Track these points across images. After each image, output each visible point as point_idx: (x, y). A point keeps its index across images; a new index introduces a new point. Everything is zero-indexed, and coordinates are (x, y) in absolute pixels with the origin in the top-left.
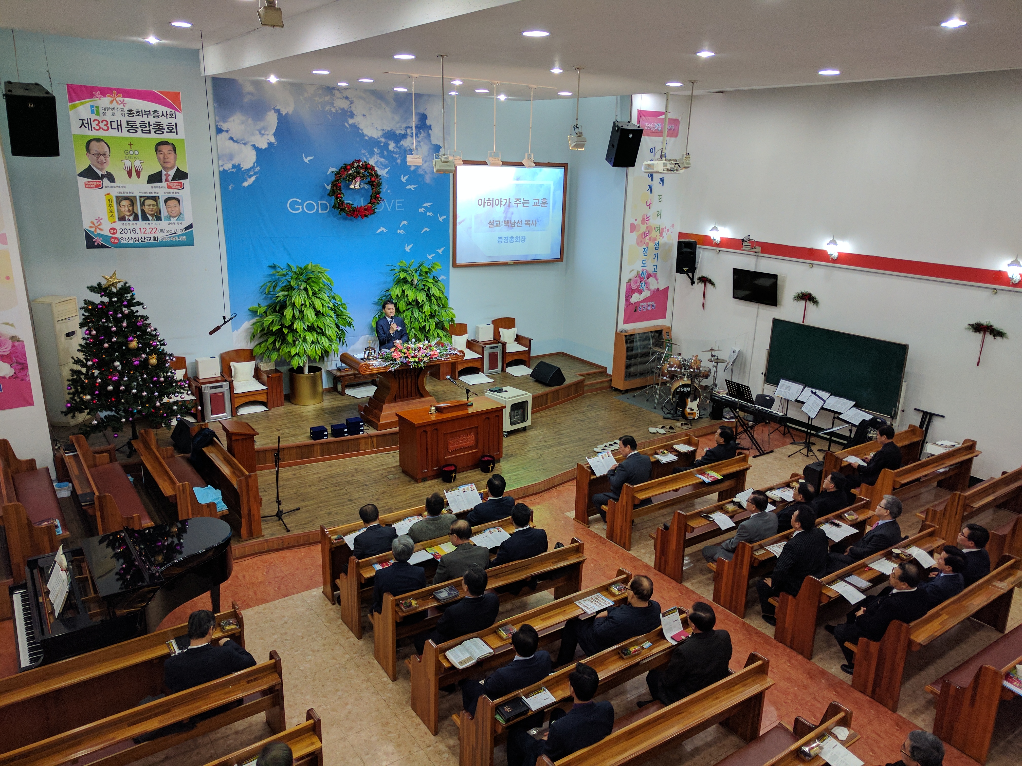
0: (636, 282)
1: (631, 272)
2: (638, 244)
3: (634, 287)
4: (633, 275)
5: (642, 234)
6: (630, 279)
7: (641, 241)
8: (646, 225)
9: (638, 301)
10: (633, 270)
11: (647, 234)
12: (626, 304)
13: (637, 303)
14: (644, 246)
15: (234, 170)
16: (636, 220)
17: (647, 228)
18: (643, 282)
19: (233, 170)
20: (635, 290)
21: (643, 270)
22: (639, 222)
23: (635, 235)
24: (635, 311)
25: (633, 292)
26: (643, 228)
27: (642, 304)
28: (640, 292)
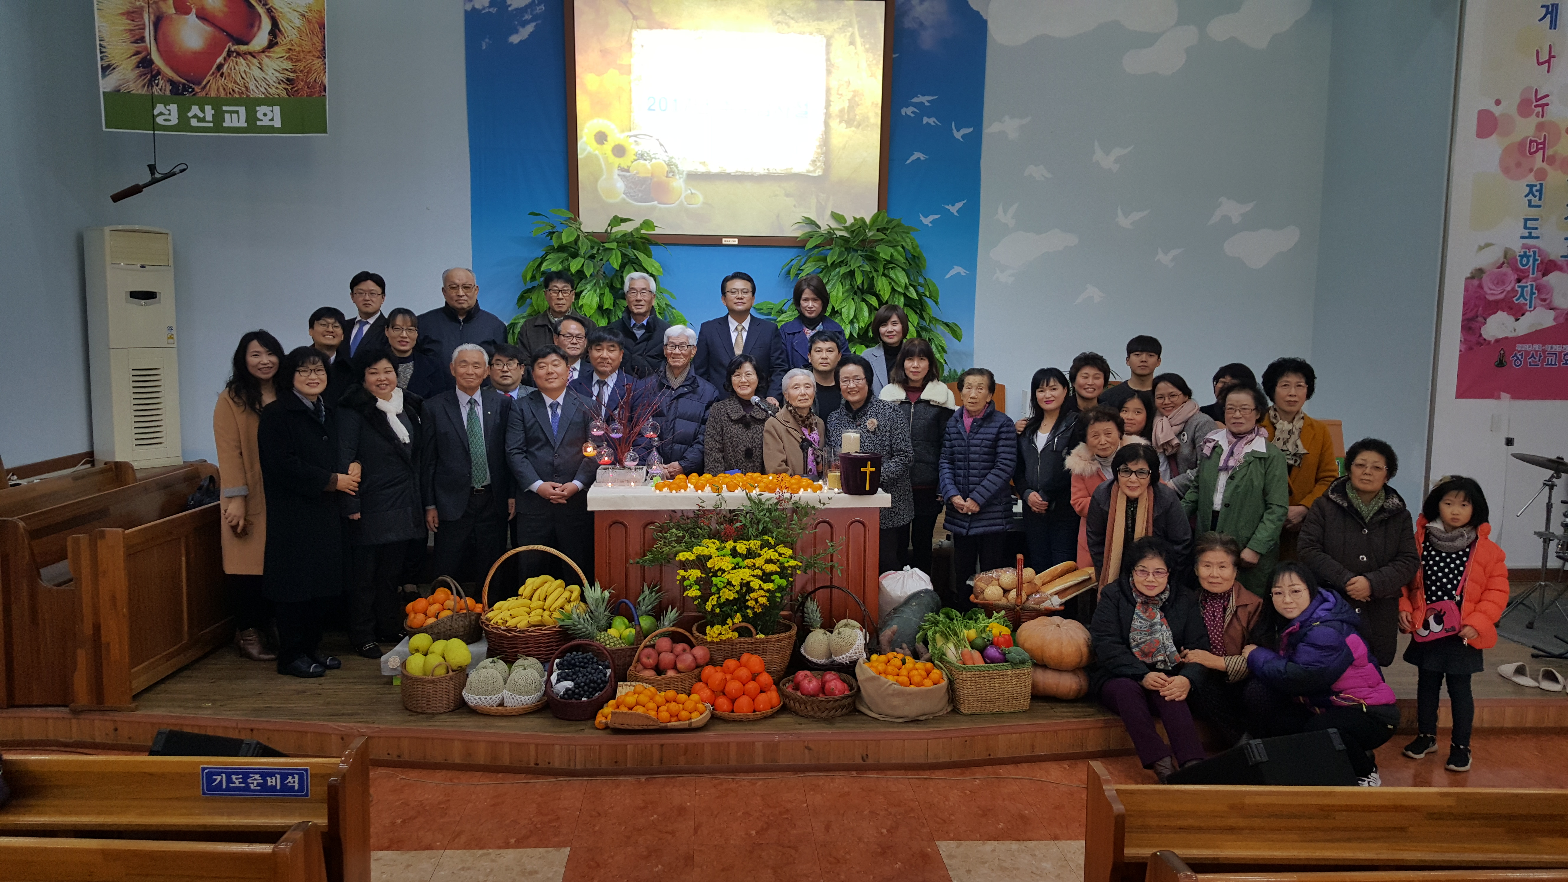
0: (1500, 281)
1: (1481, 248)
2: (1506, 170)
3: (1493, 293)
4: (1488, 259)
5: (1521, 144)
6: (1481, 271)
7: (1518, 165)
8: (1533, 121)
9: (1511, 335)
10: (1488, 245)
11: (1542, 146)
12: (1464, 342)
13: (1506, 344)
14: (1531, 179)
15: (493, 10)
16: (1498, 102)
17: (1540, 127)
18: (1528, 283)
19: (491, 10)
20: (1497, 302)
21: (1524, 246)
22: (1510, 106)
23: (1494, 146)
24: (1501, 364)
25: (1493, 307)
26: (1526, 128)
27: (1527, 347)
28: (1518, 312)
